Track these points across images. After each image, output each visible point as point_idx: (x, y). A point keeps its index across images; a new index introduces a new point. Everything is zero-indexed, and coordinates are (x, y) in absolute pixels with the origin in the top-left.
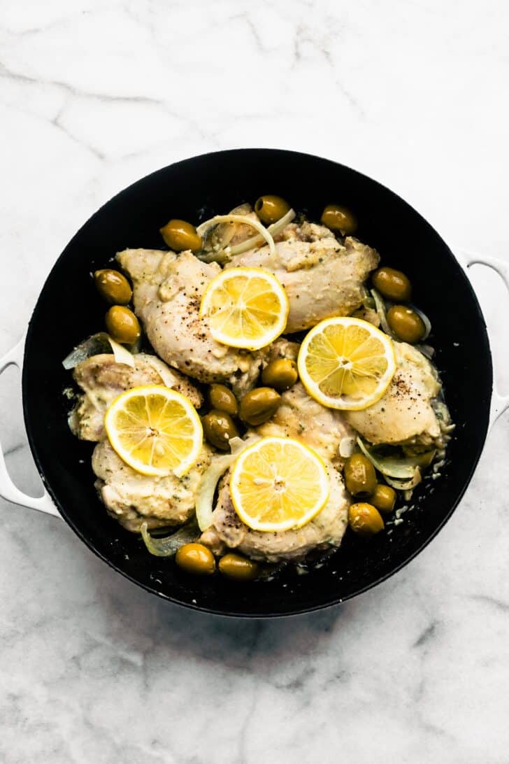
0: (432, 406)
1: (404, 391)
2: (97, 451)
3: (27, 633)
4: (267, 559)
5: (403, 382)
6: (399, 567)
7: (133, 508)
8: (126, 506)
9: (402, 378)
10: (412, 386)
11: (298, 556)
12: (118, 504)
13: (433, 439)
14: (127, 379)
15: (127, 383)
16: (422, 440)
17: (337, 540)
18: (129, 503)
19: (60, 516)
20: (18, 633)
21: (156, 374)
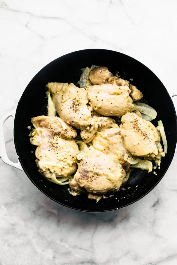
0: (156, 144)
1: (147, 138)
2: (37, 149)
3: (17, 203)
4: (93, 192)
5: (147, 135)
6: (139, 199)
7: (49, 169)
8: (47, 168)
9: (146, 134)
10: (149, 137)
11: (104, 192)
12: (44, 167)
13: (156, 155)
14: (50, 125)
15: (50, 126)
16: (152, 156)
17: (118, 188)
18: (48, 168)
19: (23, 170)
20: (14, 203)
21: (60, 124)
